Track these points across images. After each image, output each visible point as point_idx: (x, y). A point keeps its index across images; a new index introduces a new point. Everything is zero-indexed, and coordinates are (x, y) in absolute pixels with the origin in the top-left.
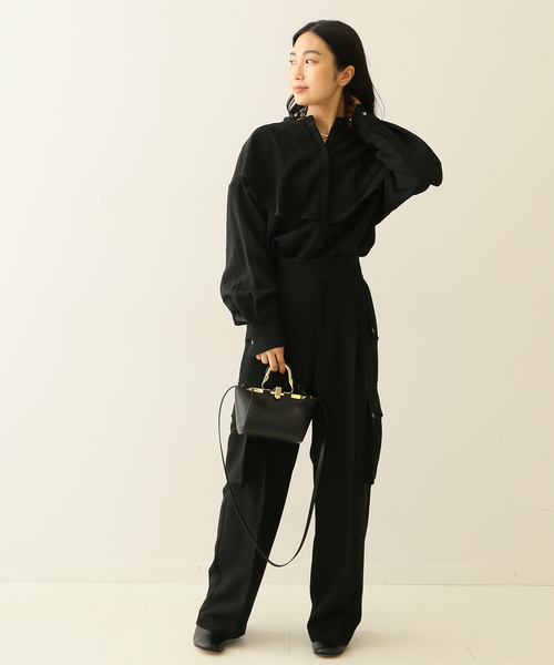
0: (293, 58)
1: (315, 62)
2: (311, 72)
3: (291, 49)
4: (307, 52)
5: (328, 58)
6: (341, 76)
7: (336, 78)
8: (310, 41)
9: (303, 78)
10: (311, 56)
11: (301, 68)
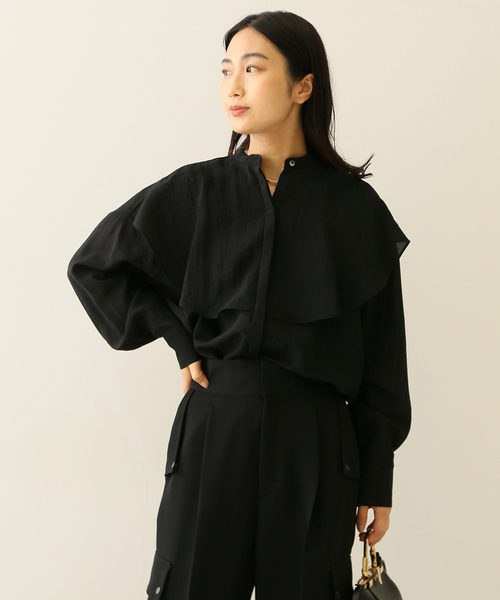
0: (226, 66)
1: (260, 69)
2: (254, 84)
3: (223, 54)
4: (248, 56)
5: (278, 64)
6: (298, 88)
7: (290, 91)
8: (250, 41)
9: (244, 94)
10: (253, 61)
11: (239, 79)
